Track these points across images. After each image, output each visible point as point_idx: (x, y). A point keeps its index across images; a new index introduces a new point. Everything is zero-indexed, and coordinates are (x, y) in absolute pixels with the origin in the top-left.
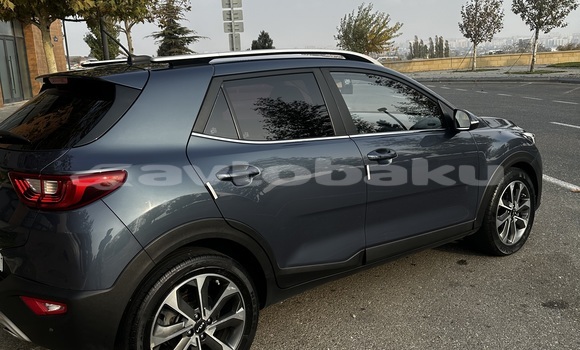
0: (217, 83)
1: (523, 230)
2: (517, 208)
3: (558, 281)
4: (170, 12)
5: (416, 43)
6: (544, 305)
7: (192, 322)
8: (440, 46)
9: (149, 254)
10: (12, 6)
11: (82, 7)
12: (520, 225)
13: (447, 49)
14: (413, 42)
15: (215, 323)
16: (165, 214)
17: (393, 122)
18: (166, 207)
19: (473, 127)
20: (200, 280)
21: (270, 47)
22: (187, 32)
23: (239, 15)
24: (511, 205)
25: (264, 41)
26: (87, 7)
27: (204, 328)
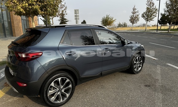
0: (66, 32)
1: (141, 68)
2: (139, 63)
3: (148, 80)
4: (62, 15)
5: (119, 24)
6: (145, 86)
7: (58, 89)
8: (125, 24)
9: (47, 73)
10: (25, 12)
11: (41, 13)
12: (140, 67)
13: (127, 25)
14: (119, 23)
15: (64, 89)
16: (54, 62)
17: (112, 42)
18: (54, 60)
19: (128, 44)
20: (60, 79)
21: (85, 23)
22: (66, 20)
23: (78, 16)
24: (137, 62)
25: (84, 22)
26: (42, 13)
27: (61, 90)
